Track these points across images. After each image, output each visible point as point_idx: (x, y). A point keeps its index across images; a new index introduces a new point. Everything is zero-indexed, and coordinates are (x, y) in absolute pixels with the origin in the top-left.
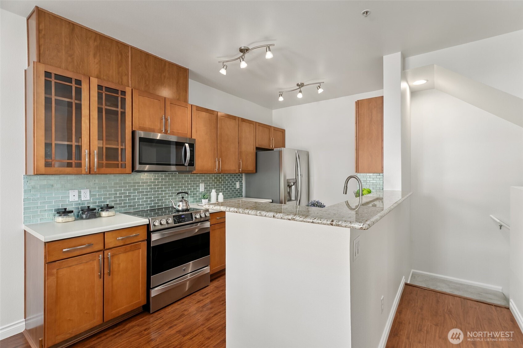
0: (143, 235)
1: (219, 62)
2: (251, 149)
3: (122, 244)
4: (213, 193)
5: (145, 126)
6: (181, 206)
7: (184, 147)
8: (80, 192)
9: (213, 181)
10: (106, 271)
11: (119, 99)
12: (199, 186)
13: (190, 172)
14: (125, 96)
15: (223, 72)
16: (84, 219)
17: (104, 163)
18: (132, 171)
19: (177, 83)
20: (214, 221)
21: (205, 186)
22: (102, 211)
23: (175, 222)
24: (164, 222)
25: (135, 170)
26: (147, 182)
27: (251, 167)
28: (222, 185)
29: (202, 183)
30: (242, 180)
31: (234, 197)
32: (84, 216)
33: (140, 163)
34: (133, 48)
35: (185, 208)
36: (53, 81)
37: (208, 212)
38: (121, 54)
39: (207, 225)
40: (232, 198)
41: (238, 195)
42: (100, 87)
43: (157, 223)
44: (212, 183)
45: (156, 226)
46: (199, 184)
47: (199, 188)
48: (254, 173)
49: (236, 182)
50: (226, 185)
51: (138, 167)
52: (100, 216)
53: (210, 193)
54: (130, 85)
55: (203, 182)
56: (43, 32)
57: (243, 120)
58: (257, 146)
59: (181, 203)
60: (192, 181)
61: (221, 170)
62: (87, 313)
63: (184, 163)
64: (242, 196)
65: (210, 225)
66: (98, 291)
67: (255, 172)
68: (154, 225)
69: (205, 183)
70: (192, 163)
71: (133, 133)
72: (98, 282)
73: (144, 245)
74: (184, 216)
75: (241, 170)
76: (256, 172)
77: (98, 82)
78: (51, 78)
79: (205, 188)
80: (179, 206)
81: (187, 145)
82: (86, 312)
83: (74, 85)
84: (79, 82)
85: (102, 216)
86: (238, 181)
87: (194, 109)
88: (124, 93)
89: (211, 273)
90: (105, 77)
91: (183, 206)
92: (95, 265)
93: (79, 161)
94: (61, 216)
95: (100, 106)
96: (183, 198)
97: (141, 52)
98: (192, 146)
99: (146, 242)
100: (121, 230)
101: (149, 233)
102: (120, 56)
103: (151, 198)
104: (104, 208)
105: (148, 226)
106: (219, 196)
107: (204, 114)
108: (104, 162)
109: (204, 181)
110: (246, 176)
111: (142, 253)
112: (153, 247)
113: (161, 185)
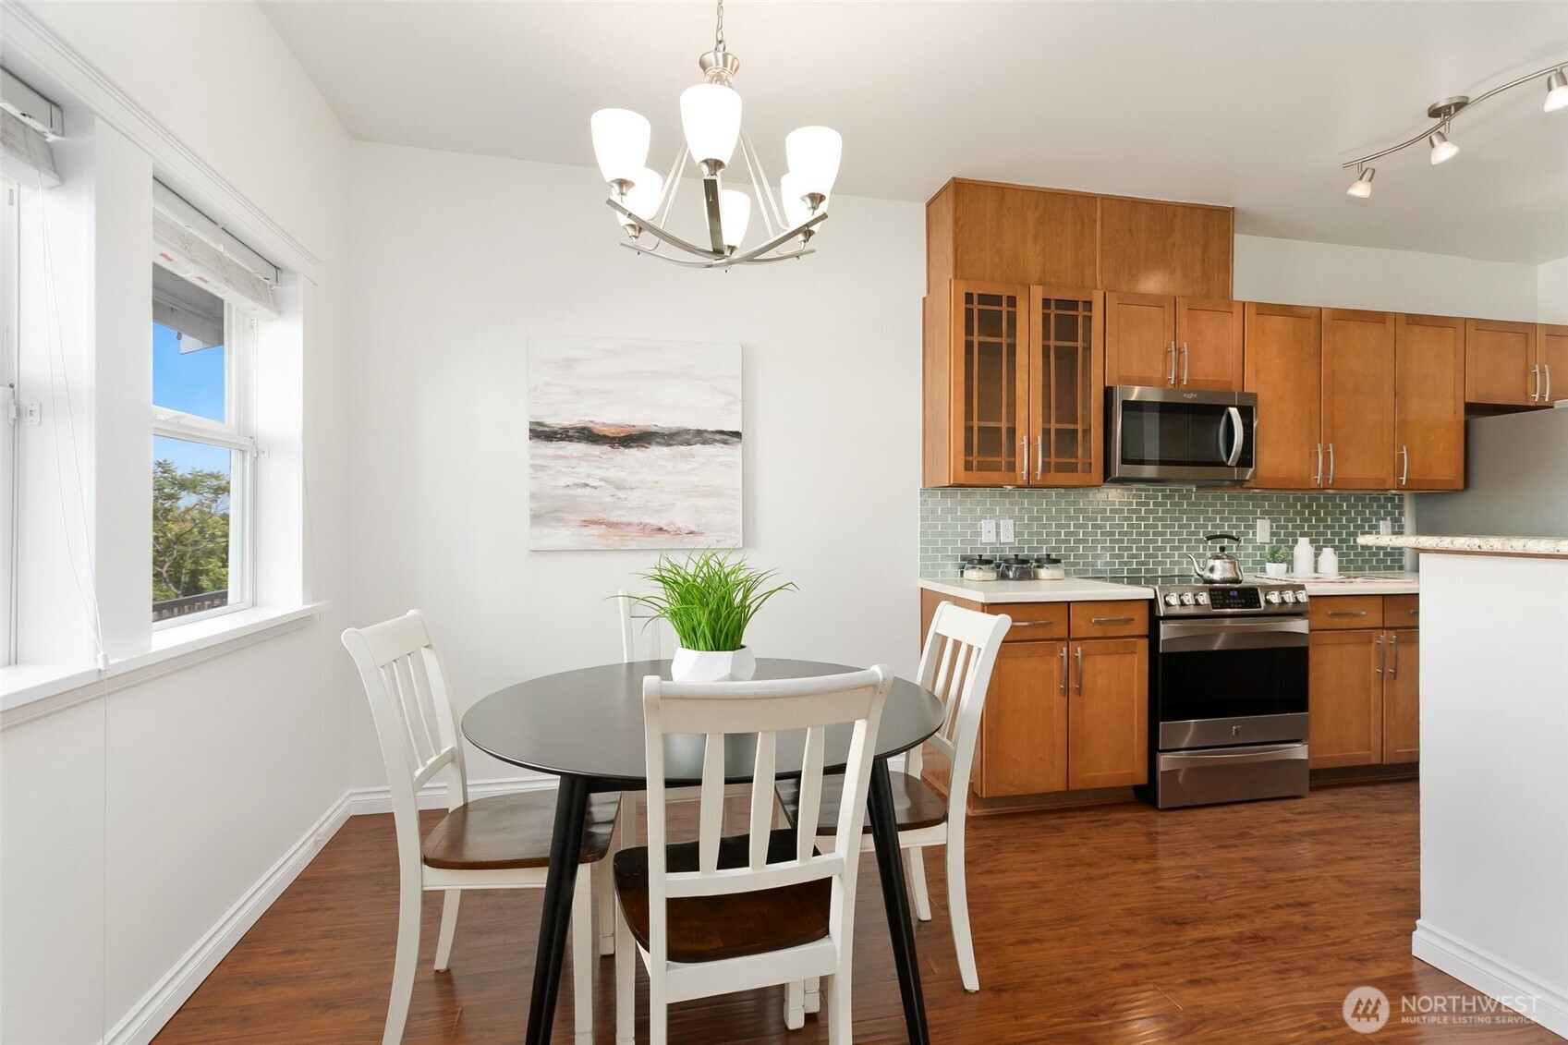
0: (1141, 625)
1: (1346, 166)
2: (1448, 412)
3: (1100, 635)
4: (1303, 548)
5: (1130, 374)
6: (1220, 570)
7: (1224, 418)
8: (998, 526)
9: (1297, 513)
10: (1073, 685)
11: (1080, 320)
12: (1253, 527)
13: (1240, 483)
14: (1091, 311)
15: (1361, 190)
16: (1011, 579)
17: (1053, 463)
18: (1105, 480)
19: (1204, 252)
20: (1321, 621)
21: (1272, 527)
22: (1039, 567)
23: (1214, 603)
24: (1188, 598)
25: (1113, 476)
26: (1122, 511)
27: (1446, 468)
28: (1326, 527)
29: (1264, 518)
30: (1401, 514)
31: (1372, 568)
32: (1011, 574)
33: (1124, 461)
34: (1104, 198)
35: (1229, 575)
36: (976, 307)
37: (1304, 592)
38: (1082, 220)
39: (1300, 626)
40: (1365, 570)
41: (1384, 561)
42: (1046, 303)
43: (1174, 600)
44: (1293, 520)
45: (1171, 605)
46: (1255, 520)
47: (1254, 534)
48: (1457, 490)
49: (1378, 520)
50: (1342, 527)
51: (1118, 469)
52: (1036, 577)
53: (1292, 548)
54: (1099, 286)
55: (1267, 517)
56: (961, 222)
57: (1413, 320)
58: (1471, 399)
59: (1218, 563)
60: (1235, 512)
61: (1333, 477)
62: (1040, 758)
63: (1225, 459)
64: (1401, 568)
65: (1311, 630)
66: (1059, 722)
67: (1460, 484)
68: (1167, 604)
69: (1273, 520)
70: (1246, 459)
71: (1108, 393)
72: (1058, 702)
73: (1143, 646)
74: (1236, 593)
75: (1404, 478)
76: (1467, 483)
77: (1044, 293)
78: (973, 303)
79: (1273, 534)
80: (1212, 570)
81: (1234, 411)
82: (1039, 756)
83: (1005, 308)
84: (1012, 301)
85: (1040, 577)
86: (1384, 519)
87: (1250, 312)
88: (1088, 305)
89: (1311, 766)
90: (1052, 280)
91: (1224, 570)
92: (1054, 666)
93: (1012, 459)
94: (974, 568)
95: (1046, 343)
96: (1222, 549)
97: (1121, 200)
98: (1247, 413)
99: (1145, 642)
100: (1099, 604)
101: (1154, 621)
102: (1079, 226)
103: (1131, 549)
104: (1044, 561)
105: (1152, 603)
106: (1321, 559)
107: (1278, 321)
108: (1053, 459)
109: (1267, 513)
110: (1417, 504)
111: (1138, 663)
112: (1164, 654)
113: (1154, 519)
